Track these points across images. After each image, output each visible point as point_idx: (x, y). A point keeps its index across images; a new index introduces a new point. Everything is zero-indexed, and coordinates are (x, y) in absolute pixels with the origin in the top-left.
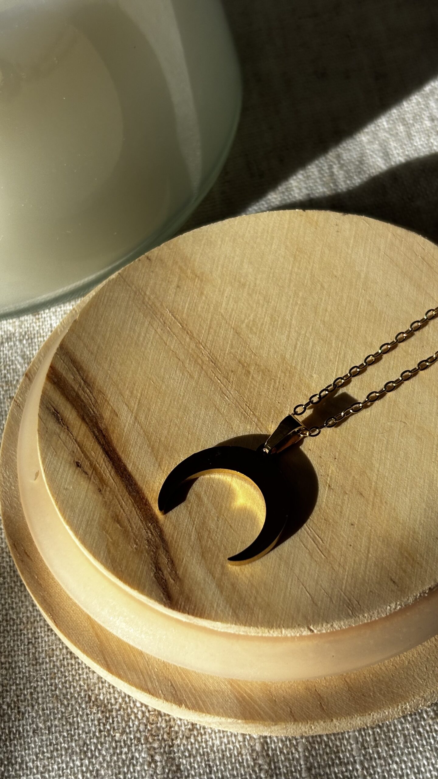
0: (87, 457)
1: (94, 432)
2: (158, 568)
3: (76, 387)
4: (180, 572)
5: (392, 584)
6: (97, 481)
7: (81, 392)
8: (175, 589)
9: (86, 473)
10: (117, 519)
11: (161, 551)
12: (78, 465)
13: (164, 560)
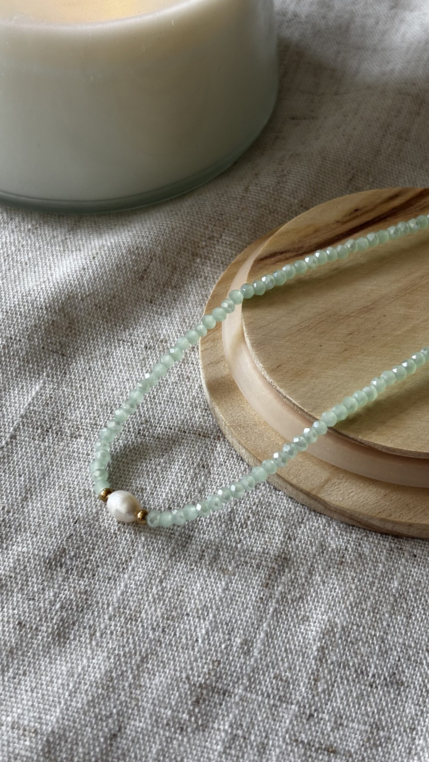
0: (363, 214)
1: (383, 215)
2: (282, 253)
3: (420, 203)
4: (279, 263)
5: (277, 365)
6: (345, 220)
7: (415, 206)
8: (268, 261)
9: (351, 214)
10: (316, 231)
11: (295, 254)
12: (356, 210)
13: (288, 255)
